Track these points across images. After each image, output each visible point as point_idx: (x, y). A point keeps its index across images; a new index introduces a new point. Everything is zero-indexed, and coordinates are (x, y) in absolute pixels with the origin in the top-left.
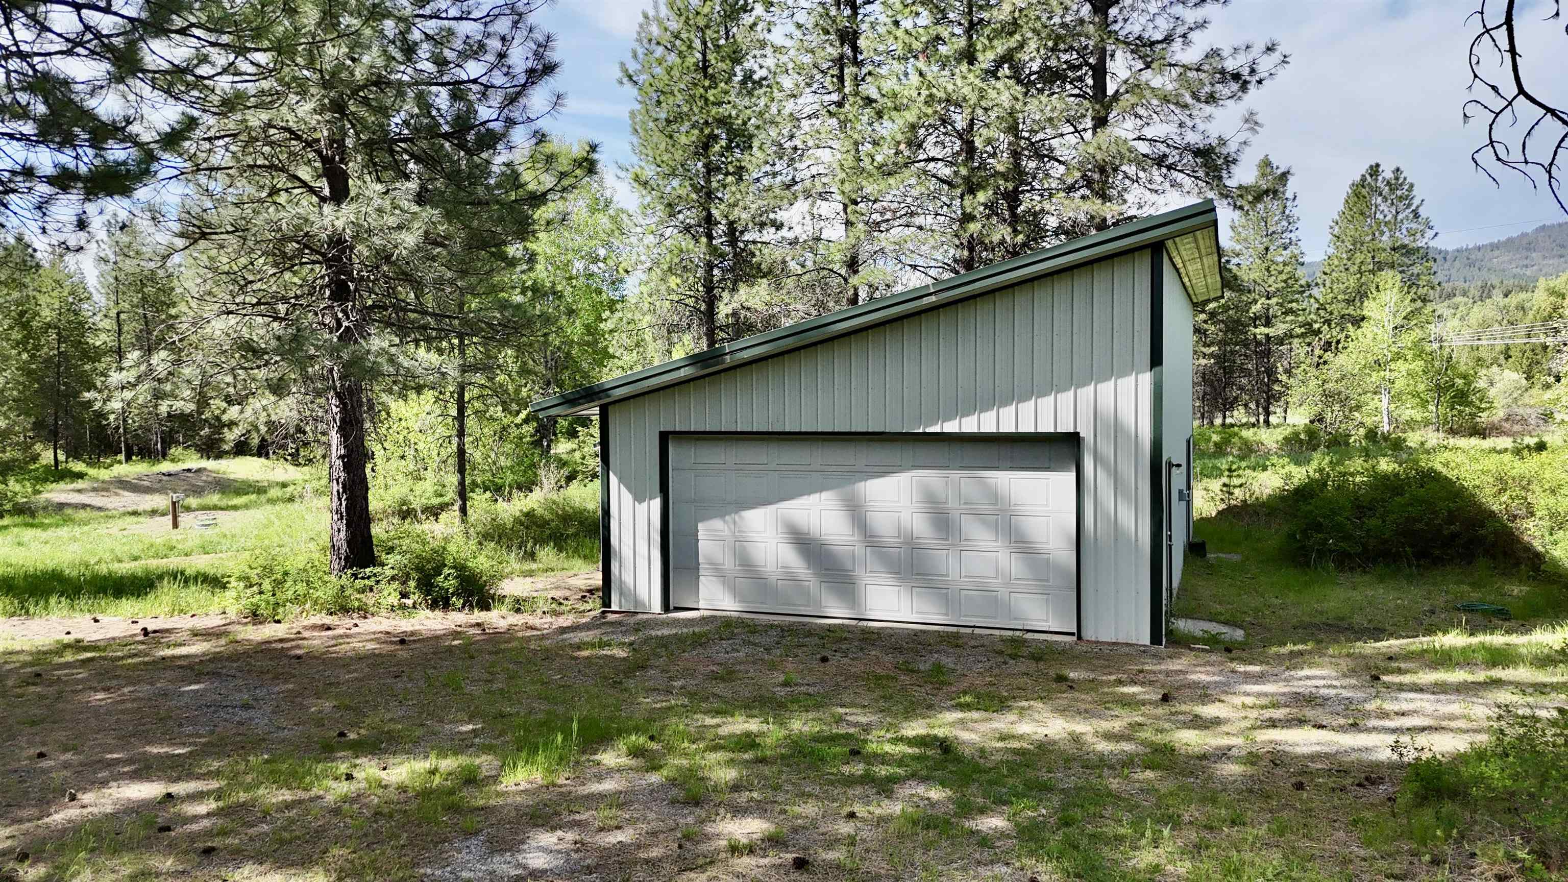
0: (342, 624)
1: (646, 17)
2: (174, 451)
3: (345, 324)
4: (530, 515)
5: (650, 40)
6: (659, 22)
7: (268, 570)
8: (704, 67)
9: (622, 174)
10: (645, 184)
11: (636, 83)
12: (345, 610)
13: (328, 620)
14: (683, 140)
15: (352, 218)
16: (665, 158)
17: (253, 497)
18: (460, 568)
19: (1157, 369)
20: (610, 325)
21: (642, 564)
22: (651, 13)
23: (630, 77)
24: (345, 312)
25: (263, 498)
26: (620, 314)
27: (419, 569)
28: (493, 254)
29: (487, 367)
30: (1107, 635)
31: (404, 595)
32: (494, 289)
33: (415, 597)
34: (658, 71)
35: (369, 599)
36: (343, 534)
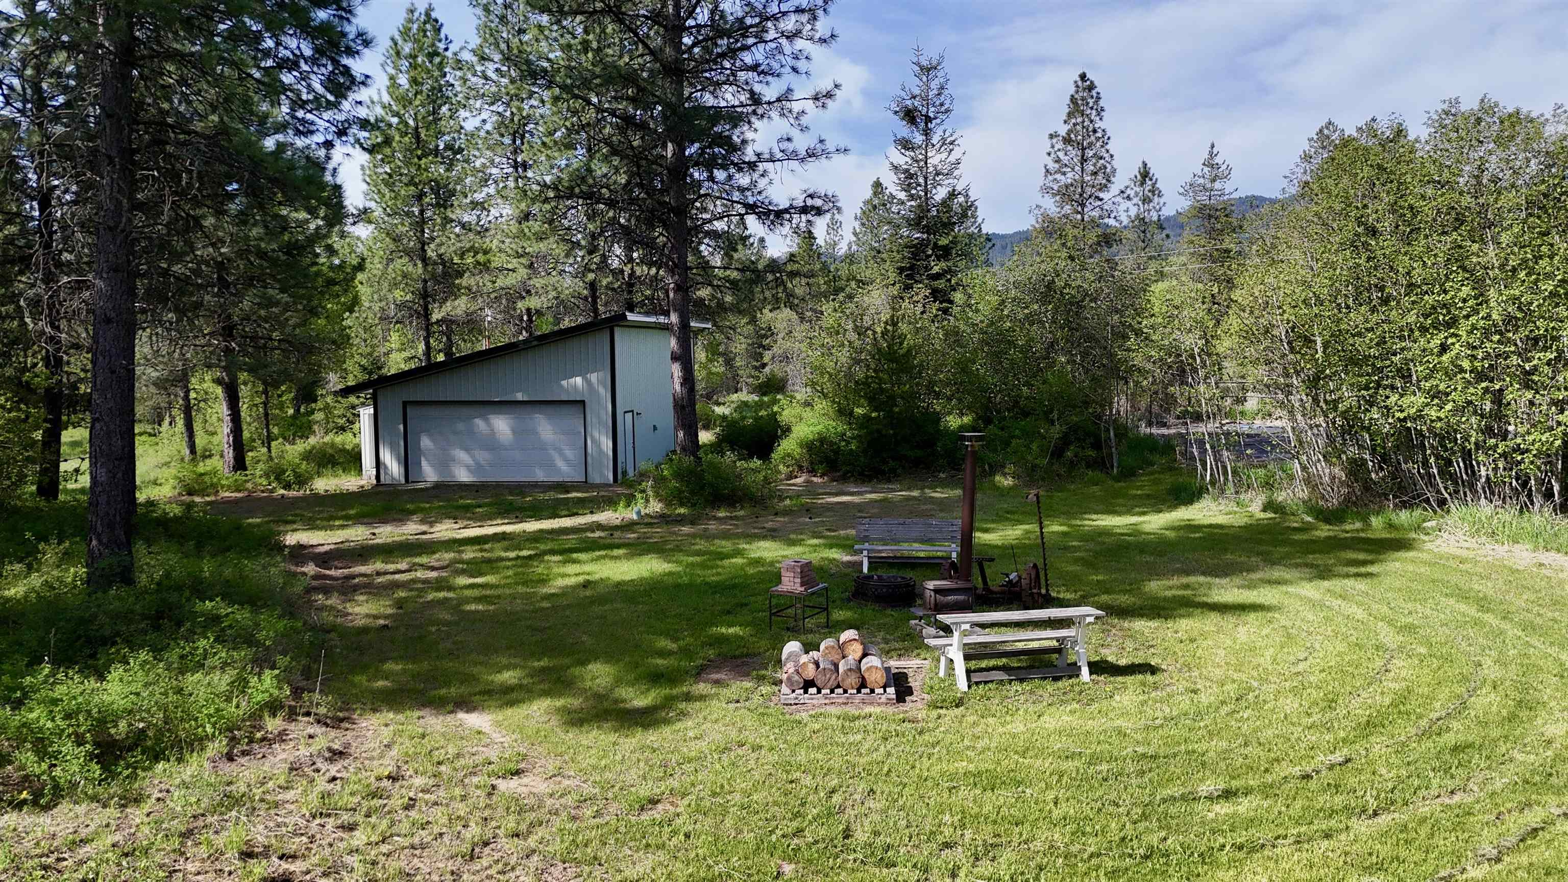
16: (389, 204)
30: (598, 481)
36: (231, 455)
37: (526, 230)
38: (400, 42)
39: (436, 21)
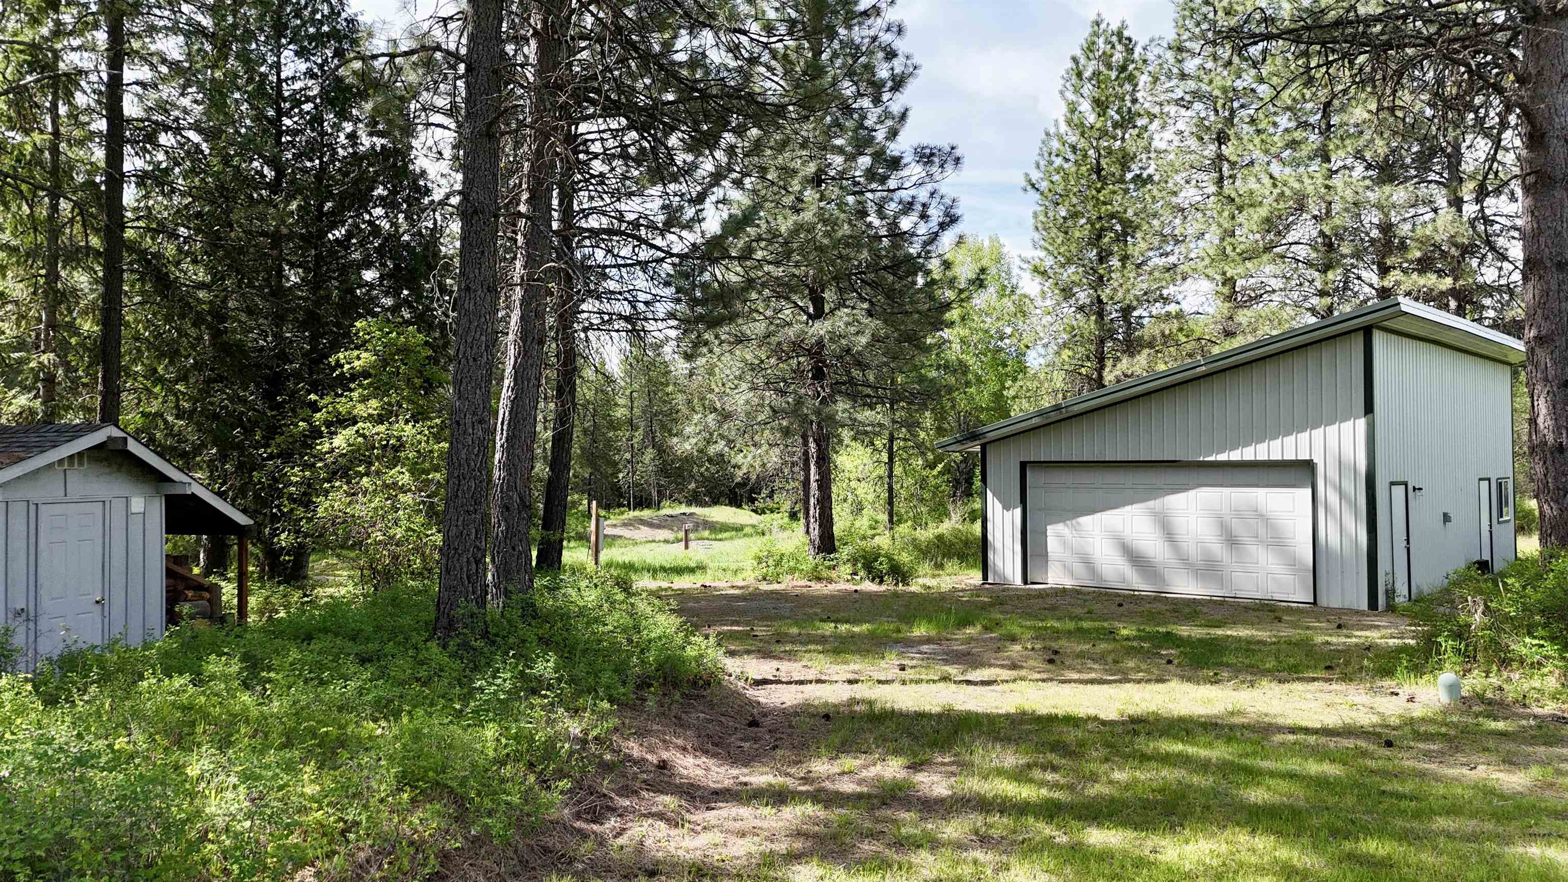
0: (816, 587)
1: (1048, 134)
2: (666, 503)
3: (823, 394)
4: (940, 537)
5: (1050, 154)
6: (1060, 138)
7: (770, 554)
8: (1098, 170)
9: (1025, 266)
10: (1044, 273)
11: (1038, 190)
12: (819, 579)
13: (809, 583)
14: (1077, 234)
15: (830, 328)
16: (1062, 250)
17: (734, 533)
18: (890, 559)
19: (1370, 416)
20: (1012, 393)
21: (1008, 554)
22: (1052, 130)
23: (1033, 186)
24: (822, 387)
25: (740, 534)
26: (1021, 383)
27: (864, 557)
28: (915, 346)
29: (912, 425)
30: (1335, 603)
31: (855, 574)
32: (915, 368)
33: (862, 573)
34: (1056, 178)
35: (833, 574)
36: (816, 532)
37: (1229, 250)
38: (1083, 61)
39: (1130, 39)
